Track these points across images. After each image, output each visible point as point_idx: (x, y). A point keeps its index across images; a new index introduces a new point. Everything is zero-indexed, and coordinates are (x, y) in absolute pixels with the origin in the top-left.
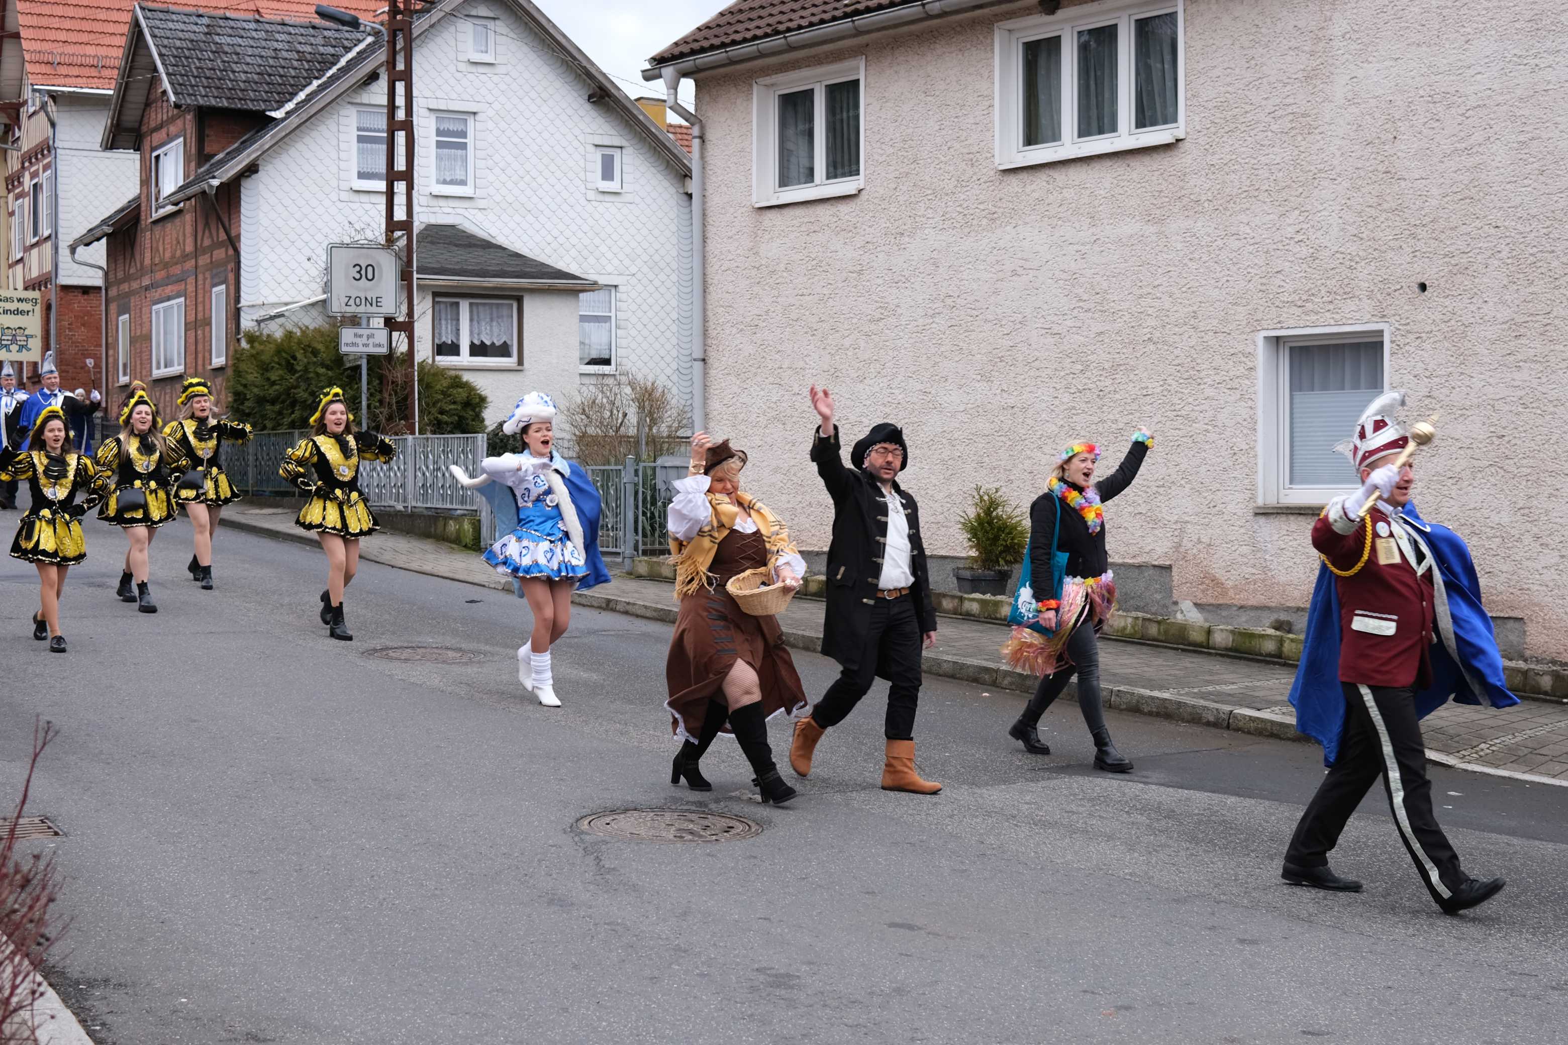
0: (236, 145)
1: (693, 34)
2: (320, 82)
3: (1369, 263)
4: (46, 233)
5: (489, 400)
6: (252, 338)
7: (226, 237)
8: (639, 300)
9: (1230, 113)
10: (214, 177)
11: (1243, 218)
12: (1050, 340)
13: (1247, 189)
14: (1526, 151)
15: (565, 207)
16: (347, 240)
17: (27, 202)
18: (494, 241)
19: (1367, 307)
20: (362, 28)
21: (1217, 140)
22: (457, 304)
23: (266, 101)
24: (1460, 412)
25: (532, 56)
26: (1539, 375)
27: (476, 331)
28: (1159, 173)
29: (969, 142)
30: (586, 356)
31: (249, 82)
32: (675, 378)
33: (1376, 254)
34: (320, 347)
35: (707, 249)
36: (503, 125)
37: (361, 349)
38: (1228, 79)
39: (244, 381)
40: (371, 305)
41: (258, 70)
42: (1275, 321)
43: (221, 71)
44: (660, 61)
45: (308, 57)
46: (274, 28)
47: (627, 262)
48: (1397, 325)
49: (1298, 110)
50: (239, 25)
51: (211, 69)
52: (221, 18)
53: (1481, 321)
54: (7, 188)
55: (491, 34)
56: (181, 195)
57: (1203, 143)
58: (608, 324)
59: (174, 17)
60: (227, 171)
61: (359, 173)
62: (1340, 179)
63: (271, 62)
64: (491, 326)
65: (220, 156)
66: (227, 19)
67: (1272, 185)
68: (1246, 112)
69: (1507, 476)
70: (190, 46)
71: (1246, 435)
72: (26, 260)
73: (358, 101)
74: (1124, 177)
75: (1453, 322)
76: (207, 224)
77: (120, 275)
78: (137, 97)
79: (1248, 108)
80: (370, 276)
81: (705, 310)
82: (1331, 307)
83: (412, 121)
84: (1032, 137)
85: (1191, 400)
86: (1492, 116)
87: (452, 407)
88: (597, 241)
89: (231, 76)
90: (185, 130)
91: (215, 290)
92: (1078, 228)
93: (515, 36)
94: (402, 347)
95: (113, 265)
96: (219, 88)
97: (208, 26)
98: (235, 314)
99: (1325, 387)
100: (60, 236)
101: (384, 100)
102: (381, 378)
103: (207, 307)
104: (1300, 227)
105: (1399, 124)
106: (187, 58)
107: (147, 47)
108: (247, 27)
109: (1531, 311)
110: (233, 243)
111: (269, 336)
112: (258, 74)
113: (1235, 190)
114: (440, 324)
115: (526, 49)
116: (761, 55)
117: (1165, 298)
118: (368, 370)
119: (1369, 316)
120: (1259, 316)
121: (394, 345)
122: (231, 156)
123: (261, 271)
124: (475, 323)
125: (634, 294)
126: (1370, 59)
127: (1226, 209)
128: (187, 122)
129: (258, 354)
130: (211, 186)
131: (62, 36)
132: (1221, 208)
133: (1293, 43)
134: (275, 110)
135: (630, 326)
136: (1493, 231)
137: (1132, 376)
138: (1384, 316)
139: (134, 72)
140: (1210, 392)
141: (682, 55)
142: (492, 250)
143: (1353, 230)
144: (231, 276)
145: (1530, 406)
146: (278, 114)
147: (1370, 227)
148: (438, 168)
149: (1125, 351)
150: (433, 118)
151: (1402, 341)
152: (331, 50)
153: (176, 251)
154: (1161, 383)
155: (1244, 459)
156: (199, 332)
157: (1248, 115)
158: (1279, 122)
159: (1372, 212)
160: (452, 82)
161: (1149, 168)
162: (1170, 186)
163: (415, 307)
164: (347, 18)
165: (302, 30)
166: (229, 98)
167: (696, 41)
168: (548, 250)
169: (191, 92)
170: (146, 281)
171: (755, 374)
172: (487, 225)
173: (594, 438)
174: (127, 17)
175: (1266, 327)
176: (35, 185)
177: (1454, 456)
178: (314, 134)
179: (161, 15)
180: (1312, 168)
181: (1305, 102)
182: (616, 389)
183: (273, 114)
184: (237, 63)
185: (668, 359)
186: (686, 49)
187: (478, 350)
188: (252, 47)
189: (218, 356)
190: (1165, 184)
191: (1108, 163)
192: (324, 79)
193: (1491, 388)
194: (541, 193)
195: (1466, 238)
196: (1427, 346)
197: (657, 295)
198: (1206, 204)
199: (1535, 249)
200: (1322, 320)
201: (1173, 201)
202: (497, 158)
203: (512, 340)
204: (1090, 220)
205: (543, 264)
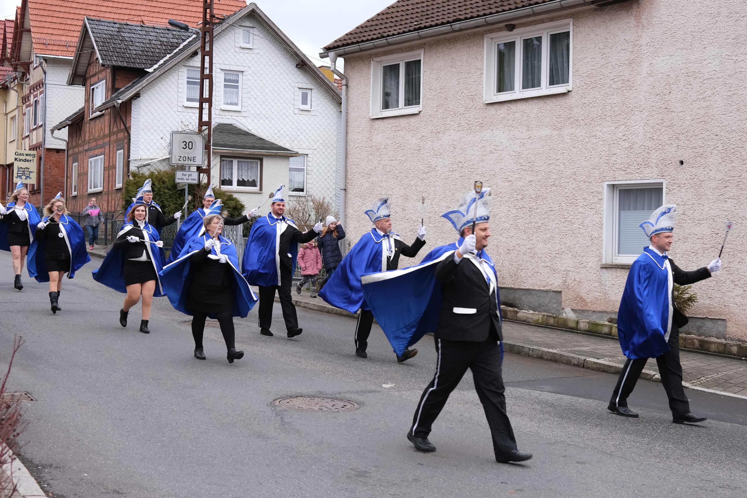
0: (130, 84)
1: (344, 37)
2: (170, 55)
3: (657, 151)
4: (40, 124)
5: (245, 207)
6: (135, 175)
7: (124, 127)
8: (318, 162)
9: (593, 79)
10: (119, 99)
11: (598, 128)
12: (507, 184)
13: (600, 115)
14: (731, 100)
15: (284, 117)
16: (180, 130)
17: (32, 109)
18: (250, 132)
19: (655, 171)
20: (190, 31)
21: (587, 92)
22: (232, 161)
23: (145, 64)
24: (698, 222)
25: (270, 45)
26: (735, 205)
27: (240, 174)
28: (560, 106)
29: (472, 90)
30: (292, 187)
31: (137, 55)
32: (334, 198)
33: (660, 147)
34: (166, 180)
35: (348, 137)
36: (255, 77)
37: (185, 181)
38: (593, 63)
39: (130, 195)
40: (191, 160)
41: (141, 49)
42: (613, 177)
43: (124, 49)
44: (328, 49)
45: (165, 43)
46: (149, 29)
47: (312, 143)
48: (669, 180)
49: (625, 78)
50: (133, 28)
51: (119, 48)
52: (125, 25)
53: (708, 179)
54: (23, 102)
55: (251, 35)
56: (103, 107)
57: (580, 93)
58: (303, 172)
59: (103, 23)
60: (125, 96)
61: (187, 98)
62: (644, 111)
63: (148, 45)
64: (248, 172)
65: (123, 89)
66: (128, 25)
67: (612, 113)
70: (110, 37)
71: (598, 230)
72: (31, 136)
73: (188, 65)
74: (543, 108)
75: (695, 179)
76: (115, 121)
77: (74, 144)
78: (84, 60)
79: (602, 77)
80: (190, 147)
81: (346, 166)
82: (639, 171)
83: (212, 75)
84: (501, 88)
85: (572, 213)
86: (715, 83)
87: (228, 209)
88: (299, 133)
89: (129, 52)
90: (106, 76)
91: (118, 152)
92: (521, 131)
93: (262, 36)
94: (205, 180)
95: (71, 139)
96: (122, 57)
97: (119, 28)
98: (127, 164)
99: (635, 209)
100: (46, 125)
101: (199, 64)
102: (194, 195)
103: (114, 160)
104: (625, 133)
105: (672, 86)
106: (108, 43)
107: (90, 38)
108: (137, 29)
109: (732, 175)
110: (127, 130)
111: (142, 174)
112: (141, 51)
113: (595, 115)
114: (224, 170)
115: (267, 42)
116: (375, 47)
117: (561, 165)
118: (189, 191)
119: (656, 176)
120: (605, 174)
121: (201, 179)
122: (127, 89)
123: (140, 143)
124: (240, 170)
125: (315, 159)
126: (659, 55)
127: (590, 124)
128: (107, 73)
129: (137, 182)
130: (118, 103)
131: (51, 31)
132: (588, 123)
133: (623, 47)
134: (149, 68)
135: (313, 173)
136: (715, 137)
137: (545, 202)
138: (663, 176)
139: (83, 49)
140: (581, 210)
141: (338, 47)
142: (249, 136)
143: (649, 135)
144: (126, 146)
146: (150, 70)
147: (657, 134)
148: (225, 97)
149: (542, 189)
150: (223, 73)
151: (671, 188)
152: (176, 41)
153: (100, 133)
154: (559, 205)
155: (596, 242)
156: (110, 172)
157: (602, 80)
158: (616, 84)
159: (659, 127)
160: (232, 56)
161: (555, 104)
162: (565, 113)
163: (211, 162)
164: (183, 26)
165: (163, 31)
166: (127, 62)
167: (345, 40)
168: (276, 137)
169: (110, 59)
170: (86, 147)
171: (369, 197)
172: (247, 124)
174: (81, 23)
175: (608, 180)
176: (36, 101)
177: (695, 243)
178: (167, 80)
179: (97, 23)
180: (631, 106)
181: (628, 75)
182: (305, 203)
183: (148, 70)
184: (131, 46)
185: (331, 190)
186: (340, 44)
187: (241, 183)
188: (139, 38)
189: (119, 183)
190: (562, 112)
191: (536, 101)
192: (172, 54)
193: (713, 211)
194: (273, 110)
195: (703, 140)
196: (683, 190)
197: (326, 159)
198: (581, 122)
199: (734, 146)
200: (634, 177)
201: (566, 120)
202: (252, 93)
203: (257, 179)
204: (527, 128)
205: (273, 143)
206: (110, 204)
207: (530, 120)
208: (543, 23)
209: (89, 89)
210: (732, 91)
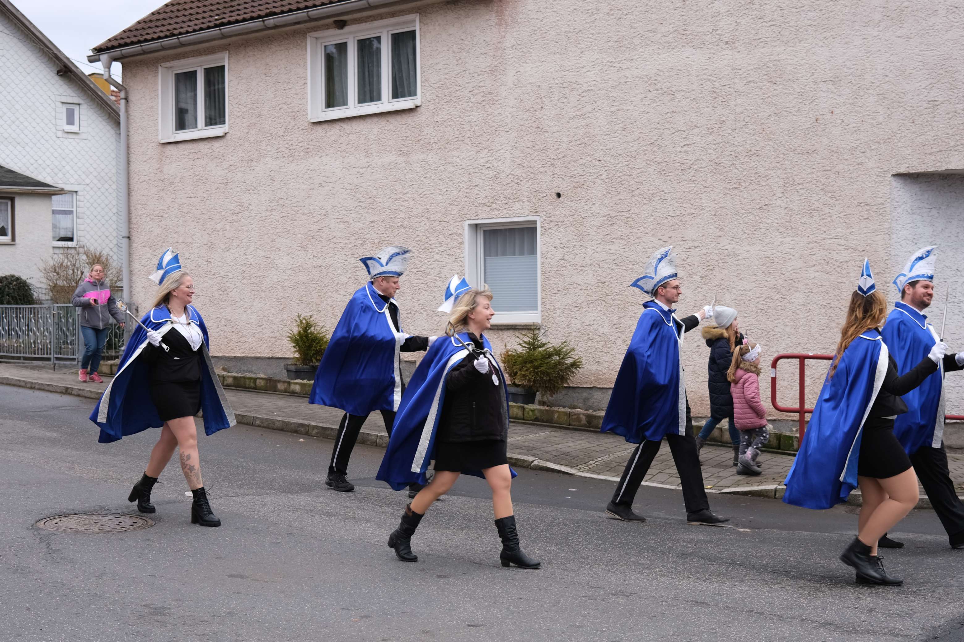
1: (120, 34)
3: (528, 181)
8: (91, 201)
9: (447, 91)
11: (456, 153)
12: (342, 226)
13: (457, 136)
14: (616, 117)
15: (42, 141)
19: (527, 207)
21: (440, 107)
24: (580, 268)
25: (20, 45)
26: (624, 247)
28: (406, 126)
29: (293, 105)
30: (57, 236)
32: (115, 250)
33: (532, 176)
35: (130, 168)
38: (446, 71)
42: (475, 215)
44: (99, 50)
47: (83, 176)
48: (544, 218)
49: (486, 90)
53: (591, 215)
57: (432, 109)
58: (71, 216)
62: (511, 131)
68: (457, 91)
69: (608, 305)
74: (385, 128)
75: (576, 216)
79: (458, 88)
81: (129, 207)
82: (507, 206)
84: (331, 102)
85: (426, 262)
86: (596, 96)
88: (64, 163)
92: (358, 158)
93: (8, 32)
99: (504, 254)
104: (489, 159)
105: (544, 99)
109: (619, 210)
113: (451, 137)
115: (15, 40)
116: (163, 48)
117: (411, 201)
119: (528, 212)
120: (465, 211)
125: (88, 197)
126: (528, 61)
127: (445, 148)
132: (442, 147)
133: (483, 51)
135: (86, 217)
136: (598, 163)
138: (537, 212)
140: (437, 257)
141: (113, 47)
143: (518, 161)
145: (620, 264)
147: (528, 159)
149: (387, 232)
151: (547, 227)
157: (458, 92)
158: (475, 97)
159: (530, 151)
161: (400, 123)
162: (413, 134)
167: (122, 38)
168: (31, 168)
171: (162, 246)
173: (62, 287)
175: (469, 218)
177: (577, 294)
180: (495, 124)
181: (490, 85)
182: (76, 257)
185: (111, 238)
186: (115, 43)
190: (409, 132)
191: (376, 119)
193: (597, 254)
194: (26, 132)
195: (583, 166)
196: (561, 230)
197: (103, 198)
198: (434, 145)
199: (621, 174)
200: (501, 214)
201: (414, 143)
203: (8, 225)
204: (365, 154)
205: (28, 177)
207: (369, 143)
208: (382, 18)
210: (616, 106)
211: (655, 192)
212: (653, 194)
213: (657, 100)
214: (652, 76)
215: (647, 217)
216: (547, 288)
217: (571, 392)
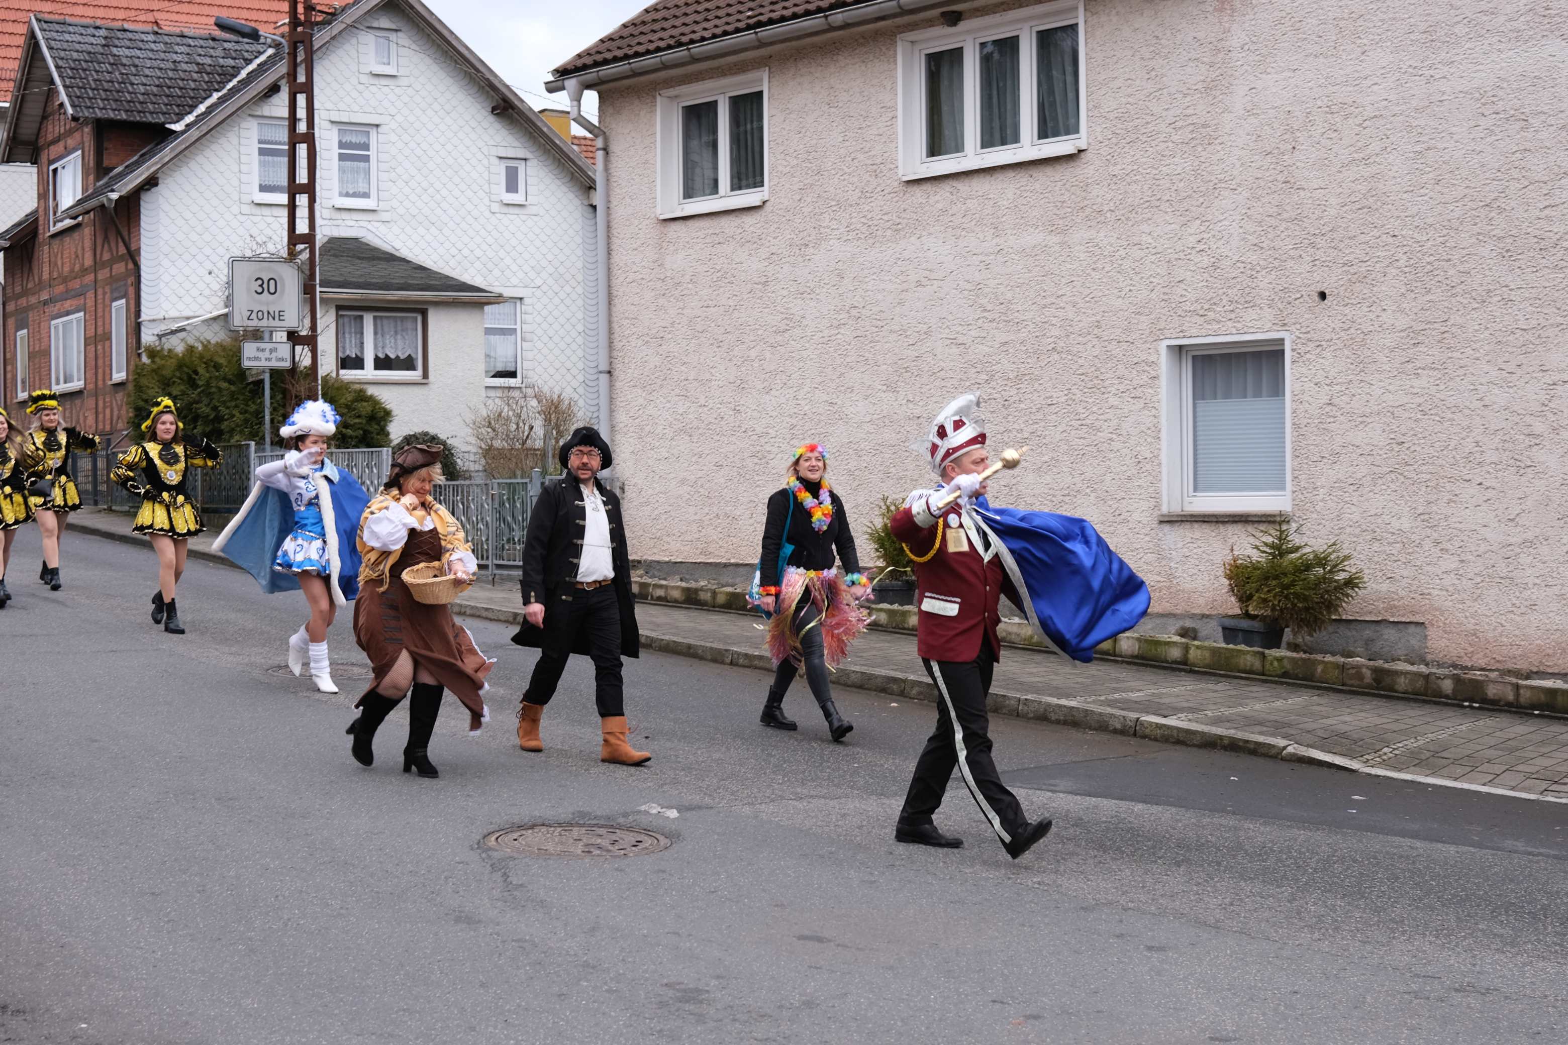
0: (135, 158)
1: (596, 45)
2: (220, 94)
3: (1269, 273)
5: (394, 413)
6: (153, 353)
7: (125, 251)
8: (545, 313)
9: (1131, 124)
10: (113, 191)
11: (1145, 227)
12: (955, 350)
13: (1148, 199)
14: (1423, 161)
15: (469, 219)
16: (249, 254)
18: (397, 254)
19: (1267, 315)
20: (262, 40)
21: (1119, 150)
22: (361, 317)
23: (165, 113)
24: (1360, 419)
25: (435, 68)
26: (1438, 382)
27: (380, 344)
28: (1061, 183)
29: (873, 153)
30: (492, 369)
31: (148, 94)
32: (581, 390)
33: (1276, 263)
34: (222, 361)
35: (612, 261)
36: (405, 137)
37: (264, 363)
38: (1129, 90)
39: (145, 396)
40: (274, 319)
41: (157, 83)
42: (1178, 330)
43: (119, 83)
44: (563, 73)
45: (208, 69)
46: (173, 40)
47: (532, 274)
48: (1297, 334)
49: (1198, 121)
50: (137, 37)
51: (109, 82)
52: (119, 30)
53: (1380, 329)
55: (393, 46)
56: (79, 209)
57: (1105, 154)
58: (513, 337)
59: (71, 29)
60: (126, 184)
61: (260, 186)
62: (1241, 189)
63: (170, 74)
64: (396, 340)
65: (120, 169)
66: (125, 30)
67: (1174, 195)
68: (1147, 123)
69: (1408, 482)
70: (87, 58)
71: (1150, 444)
73: (259, 113)
74: (1027, 188)
75: (1352, 331)
76: (106, 238)
77: (18, 289)
78: (33, 109)
79: (1149, 118)
80: (272, 290)
81: (610, 322)
82: (1233, 316)
83: (313, 134)
84: (935, 148)
85: (1095, 409)
86: (1388, 126)
87: (357, 421)
88: (502, 254)
89: (130, 88)
90: (83, 143)
91: (114, 304)
92: (982, 238)
93: (417, 48)
94: (305, 361)
95: (11, 279)
96: (116, 100)
97: (106, 38)
98: (135, 328)
99: (1227, 396)
101: (285, 112)
102: (285, 392)
103: (107, 321)
104: (1201, 236)
105: (1298, 134)
106: (84, 70)
107: (43, 59)
108: (145, 39)
109: (1429, 319)
110: (133, 256)
111: (170, 351)
112: (157, 86)
113: (1137, 200)
114: (344, 338)
115: (428, 61)
116: (665, 67)
117: (1069, 307)
118: (272, 383)
119: (1270, 325)
120: (1162, 325)
121: (297, 359)
122: (130, 169)
123: (162, 285)
124: (379, 336)
125: (539, 306)
126: (1268, 70)
127: (1128, 219)
128: (85, 135)
129: (159, 368)
130: (110, 200)
132: (1123, 218)
133: (1193, 55)
134: (175, 123)
135: (536, 338)
136: (1391, 240)
137: (1036, 385)
138: (1285, 325)
139: (31, 84)
140: (1113, 401)
141: (585, 67)
142: (395, 263)
143: (1253, 239)
144: (131, 291)
145: (1429, 412)
146: (177, 127)
147: (1270, 236)
148: (341, 181)
149: (1029, 360)
150: (335, 130)
151: (1303, 349)
152: (231, 62)
153: (75, 265)
154: (1066, 392)
155: (1148, 467)
156: (99, 347)
157: (1150, 126)
158: (1179, 133)
159: (1273, 222)
160: (354, 94)
161: (1052, 179)
162: (1073, 197)
163: (319, 321)
164: (247, 30)
165: (202, 42)
166: (128, 111)
167: (599, 52)
168: (453, 263)
169: (89, 104)
170: (44, 296)
171: (661, 386)
172: (390, 237)
173: (501, 451)
174: (23, 29)
175: (1169, 336)
177: (1355, 463)
178: (214, 147)
179: (57, 27)
180: (1213, 178)
181: (1204, 113)
182: (522, 402)
183: (173, 127)
184: (135, 75)
185: (574, 371)
186: (588, 61)
187: (382, 363)
188: (151, 59)
189: (118, 372)
190: (1067, 194)
191: (1011, 174)
192: (224, 91)
193: (1391, 396)
194: (445, 205)
195: (1364, 246)
196: (1327, 354)
197: (562, 308)
198: (1108, 215)
199: (1432, 258)
200: (1224, 329)
201: (1075, 211)
202: (400, 170)
203: (417, 353)
204: (994, 231)
205: (447, 277)
206: (101, 416)
207: (1000, 213)
208: (1020, 6)
209: (45, 170)
210: (1424, 142)
211: (1491, 287)
212: (1489, 291)
213: (1497, 130)
214: (1488, 89)
215: (1477, 331)
216: (1303, 452)
217: (1342, 630)
